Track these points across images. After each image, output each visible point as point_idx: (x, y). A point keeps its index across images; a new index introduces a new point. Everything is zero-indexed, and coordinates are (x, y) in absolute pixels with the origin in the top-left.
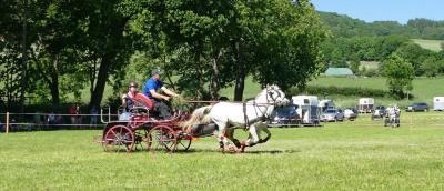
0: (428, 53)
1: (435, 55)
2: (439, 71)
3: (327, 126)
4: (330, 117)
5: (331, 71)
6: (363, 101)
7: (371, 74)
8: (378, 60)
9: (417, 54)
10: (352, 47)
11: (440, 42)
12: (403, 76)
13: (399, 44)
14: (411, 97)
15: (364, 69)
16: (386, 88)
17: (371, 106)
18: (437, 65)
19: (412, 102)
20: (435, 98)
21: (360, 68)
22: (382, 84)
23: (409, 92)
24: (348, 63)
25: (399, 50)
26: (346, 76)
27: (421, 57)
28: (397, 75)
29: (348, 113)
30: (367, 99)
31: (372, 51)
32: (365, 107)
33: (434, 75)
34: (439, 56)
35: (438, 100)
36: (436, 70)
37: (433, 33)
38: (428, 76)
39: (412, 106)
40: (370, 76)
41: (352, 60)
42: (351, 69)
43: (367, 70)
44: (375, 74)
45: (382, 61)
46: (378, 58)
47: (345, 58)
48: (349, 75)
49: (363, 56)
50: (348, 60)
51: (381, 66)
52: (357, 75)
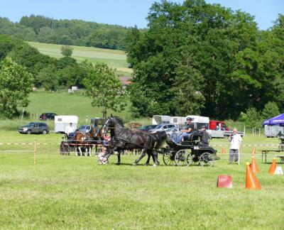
0: (47, 60)
1: (55, 62)
2: (60, 83)
9: (33, 60)
11: (61, 46)
13: (10, 48)
14: (26, 114)
18: (57, 75)
20: (57, 117)
25: (12, 53)
33: (53, 88)
34: (59, 65)
35: (60, 120)
36: (56, 82)
37: (52, 35)
38: (47, 89)
39: (27, 126)
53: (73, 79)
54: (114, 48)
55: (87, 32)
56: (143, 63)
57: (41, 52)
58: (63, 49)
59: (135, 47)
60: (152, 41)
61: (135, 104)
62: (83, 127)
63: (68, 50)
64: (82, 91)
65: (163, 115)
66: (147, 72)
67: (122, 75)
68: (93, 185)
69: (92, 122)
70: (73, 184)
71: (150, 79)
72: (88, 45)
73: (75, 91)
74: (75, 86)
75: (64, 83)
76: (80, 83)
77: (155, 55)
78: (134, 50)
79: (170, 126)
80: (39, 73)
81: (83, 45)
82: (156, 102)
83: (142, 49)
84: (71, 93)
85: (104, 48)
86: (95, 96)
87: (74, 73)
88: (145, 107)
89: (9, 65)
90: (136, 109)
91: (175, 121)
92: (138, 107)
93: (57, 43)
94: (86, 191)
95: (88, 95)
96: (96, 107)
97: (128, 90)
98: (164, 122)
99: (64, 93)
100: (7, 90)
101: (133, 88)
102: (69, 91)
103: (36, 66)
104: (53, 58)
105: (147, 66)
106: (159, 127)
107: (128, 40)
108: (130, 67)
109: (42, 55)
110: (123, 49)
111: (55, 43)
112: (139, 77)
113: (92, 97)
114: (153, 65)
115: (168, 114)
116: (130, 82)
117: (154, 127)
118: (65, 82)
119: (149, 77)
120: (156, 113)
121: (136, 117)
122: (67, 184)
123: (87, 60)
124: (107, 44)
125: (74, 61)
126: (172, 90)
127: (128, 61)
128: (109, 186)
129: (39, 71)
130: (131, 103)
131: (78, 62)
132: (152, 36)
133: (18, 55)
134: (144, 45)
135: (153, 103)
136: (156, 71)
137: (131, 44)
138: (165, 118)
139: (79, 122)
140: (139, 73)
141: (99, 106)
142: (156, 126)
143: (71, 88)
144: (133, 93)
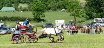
3: (3, 36)
4: (4, 32)
5: (4, 9)
7: (24, 10)
8: (27, 3)
12: (40, 11)
14: (44, 21)
15: (21, 7)
16: (32, 17)
19: (45, 23)
20: (56, 21)
21: (19, 7)
22: (30, 15)
23: (43, 18)
24: (13, 4)
28: (37, 10)
30: (23, 22)
33: (55, 10)
34: (57, 0)
35: (57, 22)
36: (56, 7)
38: (53, 10)
39: (45, 25)
40: (24, 11)
41: (15, 3)
42: (14, 7)
43: (22, 8)
44: (26, 10)
45: (30, 3)
46: (28, 2)
47: (11, 2)
48: (13, 11)
49: (20, 1)
50: (12, 3)
51: (29, 6)
52: (17, 11)
53: (62, 6)
64: (67, 10)
65: (99, 18)
66: (92, 2)
67: (82, 3)
69: (70, 22)
73: (64, 10)
74: (64, 8)
76: (66, 7)
79: (101, 22)
80: (50, 4)
84: (62, 12)
87: (63, 4)
88: (92, 15)
90: (88, 16)
91: (103, 20)
95: (69, 12)
97: (84, 9)
98: (99, 21)
101: (86, 8)
102: (62, 10)
103: (48, 1)
106: (97, 23)
108: (85, 0)
112: (88, 4)
115: (100, 18)
116: (85, 6)
117: (95, 23)
118: (60, 7)
119: (92, 4)
120: (96, 18)
121: (88, 19)
126: (101, 8)
130: (86, 14)
135: (94, 13)
138: (99, 19)
140: (88, 2)
141: (73, 16)
142: (95, 22)
143: (62, 9)
144: (86, 10)
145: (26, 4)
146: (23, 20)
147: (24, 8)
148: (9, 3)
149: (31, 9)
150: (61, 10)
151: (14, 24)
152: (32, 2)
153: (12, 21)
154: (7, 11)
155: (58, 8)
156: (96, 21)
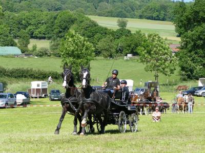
0: (105, 32)
1: (113, 33)
2: (117, 52)
6: (35, 84)
7: (43, 54)
8: (49, 38)
9: (93, 32)
10: (20, 23)
11: (117, 19)
13: (73, 21)
15: (35, 47)
17: (44, 90)
18: (115, 44)
21: (30, 47)
24: (16, 41)
25: (74, 26)
26: (14, 56)
27: (97, 35)
29: (20, 98)
30: (40, 82)
31: (43, 28)
32: (38, 90)
33: (111, 56)
34: (116, 35)
36: (113, 50)
37: (109, 10)
40: (41, 56)
41: (20, 37)
42: (19, 48)
43: (37, 49)
44: (46, 54)
45: (54, 40)
46: (50, 35)
47: (12, 35)
48: (17, 55)
49: (32, 34)
50: (15, 37)
51: (53, 45)
52: (26, 55)
53: (128, 48)
54: (163, 20)
55: (139, 6)
56: (189, 33)
57: (100, 25)
58: (119, 21)
59: (182, 19)
60: (197, 13)
61: (183, 69)
62: (138, 90)
63: (123, 22)
64: (136, 57)
66: (193, 40)
67: (171, 44)
68: (149, 141)
69: (146, 85)
70: (130, 140)
71: (195, 47)
72: (141, 17)
73: (130, 58)
74: (130, 53)
75: (120, 51)
76: (134, 51)
77: (200, 25)
78: (182, 21)
80: (99, 43)
81: (136, 18)
82: (201, 67)
83: (189, 20)
84: (127, 60)
85: (155, 19)
86: (147, 62)
87: (129, 43)
88: (192, 71)
89: (72, 36)
90: (184, 73)
92: (186, 72)
93: (114, 17)
94: (142, 146)
95: (142, 61)
96: (149, 72)
97: (176, 56)
99: (121, 60)
100: (71, 59)
101: (181, 54)
104: (110, 30)
105: (193, 35)
107: (176, 12)
108: (178, 36)
109: (101, 27)
110: (172, 20)
111: (112, 16)
112: (186, 45)
113: (145, 63)
114: (198, 34)
116: (178, 49)
117: (200, 88)
119: (195, 44)
120: (202, 77)
121: (184, 80)
122: (125, 140)
123: (140, 31)
124: (158, 16)
125: (129, 32)
127: (177, 31)
128: (162, 142)
129: (98, 41)
130: (180, 68)
131: (132, 32)
132: (197, 9)
133: (80, 28)
134: (190, 16)
135: (199, 67)
136: (201, 39)
137: (178, 16)
139: (134, 86)
140: (186, 41)
141: (151, 71)
142: (202, 87)
143: (126, 55)
144: (181, 59)
145: (46, 41)
146: (41, 76)
147: (42, 49)
148: (7, 36)
149: (57, 51)
150: (125, 57)
151: (19, 85)
152: (59, 36)
153: (15, 77)
154: (3, 56)
155: (117, 53)
156: (202, 83)
